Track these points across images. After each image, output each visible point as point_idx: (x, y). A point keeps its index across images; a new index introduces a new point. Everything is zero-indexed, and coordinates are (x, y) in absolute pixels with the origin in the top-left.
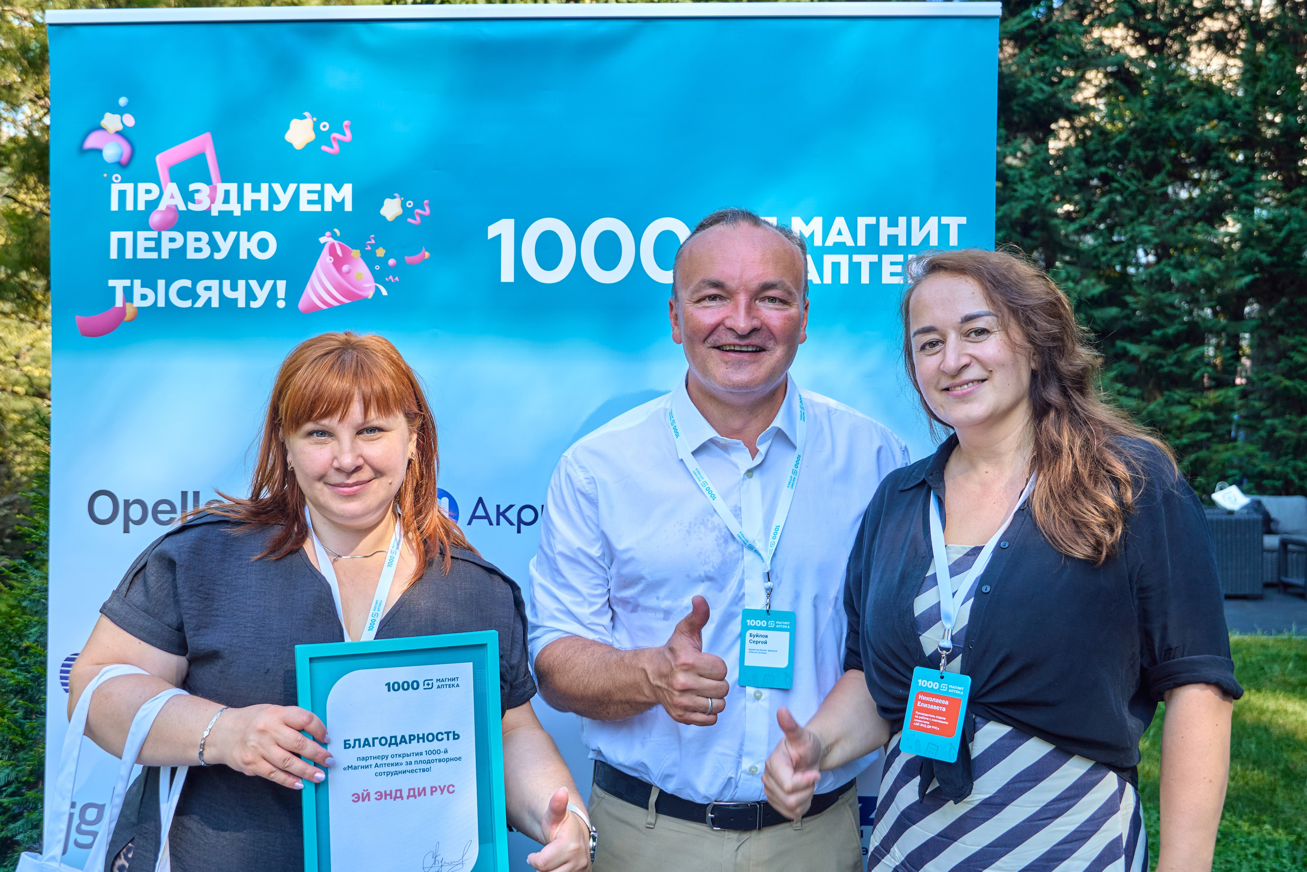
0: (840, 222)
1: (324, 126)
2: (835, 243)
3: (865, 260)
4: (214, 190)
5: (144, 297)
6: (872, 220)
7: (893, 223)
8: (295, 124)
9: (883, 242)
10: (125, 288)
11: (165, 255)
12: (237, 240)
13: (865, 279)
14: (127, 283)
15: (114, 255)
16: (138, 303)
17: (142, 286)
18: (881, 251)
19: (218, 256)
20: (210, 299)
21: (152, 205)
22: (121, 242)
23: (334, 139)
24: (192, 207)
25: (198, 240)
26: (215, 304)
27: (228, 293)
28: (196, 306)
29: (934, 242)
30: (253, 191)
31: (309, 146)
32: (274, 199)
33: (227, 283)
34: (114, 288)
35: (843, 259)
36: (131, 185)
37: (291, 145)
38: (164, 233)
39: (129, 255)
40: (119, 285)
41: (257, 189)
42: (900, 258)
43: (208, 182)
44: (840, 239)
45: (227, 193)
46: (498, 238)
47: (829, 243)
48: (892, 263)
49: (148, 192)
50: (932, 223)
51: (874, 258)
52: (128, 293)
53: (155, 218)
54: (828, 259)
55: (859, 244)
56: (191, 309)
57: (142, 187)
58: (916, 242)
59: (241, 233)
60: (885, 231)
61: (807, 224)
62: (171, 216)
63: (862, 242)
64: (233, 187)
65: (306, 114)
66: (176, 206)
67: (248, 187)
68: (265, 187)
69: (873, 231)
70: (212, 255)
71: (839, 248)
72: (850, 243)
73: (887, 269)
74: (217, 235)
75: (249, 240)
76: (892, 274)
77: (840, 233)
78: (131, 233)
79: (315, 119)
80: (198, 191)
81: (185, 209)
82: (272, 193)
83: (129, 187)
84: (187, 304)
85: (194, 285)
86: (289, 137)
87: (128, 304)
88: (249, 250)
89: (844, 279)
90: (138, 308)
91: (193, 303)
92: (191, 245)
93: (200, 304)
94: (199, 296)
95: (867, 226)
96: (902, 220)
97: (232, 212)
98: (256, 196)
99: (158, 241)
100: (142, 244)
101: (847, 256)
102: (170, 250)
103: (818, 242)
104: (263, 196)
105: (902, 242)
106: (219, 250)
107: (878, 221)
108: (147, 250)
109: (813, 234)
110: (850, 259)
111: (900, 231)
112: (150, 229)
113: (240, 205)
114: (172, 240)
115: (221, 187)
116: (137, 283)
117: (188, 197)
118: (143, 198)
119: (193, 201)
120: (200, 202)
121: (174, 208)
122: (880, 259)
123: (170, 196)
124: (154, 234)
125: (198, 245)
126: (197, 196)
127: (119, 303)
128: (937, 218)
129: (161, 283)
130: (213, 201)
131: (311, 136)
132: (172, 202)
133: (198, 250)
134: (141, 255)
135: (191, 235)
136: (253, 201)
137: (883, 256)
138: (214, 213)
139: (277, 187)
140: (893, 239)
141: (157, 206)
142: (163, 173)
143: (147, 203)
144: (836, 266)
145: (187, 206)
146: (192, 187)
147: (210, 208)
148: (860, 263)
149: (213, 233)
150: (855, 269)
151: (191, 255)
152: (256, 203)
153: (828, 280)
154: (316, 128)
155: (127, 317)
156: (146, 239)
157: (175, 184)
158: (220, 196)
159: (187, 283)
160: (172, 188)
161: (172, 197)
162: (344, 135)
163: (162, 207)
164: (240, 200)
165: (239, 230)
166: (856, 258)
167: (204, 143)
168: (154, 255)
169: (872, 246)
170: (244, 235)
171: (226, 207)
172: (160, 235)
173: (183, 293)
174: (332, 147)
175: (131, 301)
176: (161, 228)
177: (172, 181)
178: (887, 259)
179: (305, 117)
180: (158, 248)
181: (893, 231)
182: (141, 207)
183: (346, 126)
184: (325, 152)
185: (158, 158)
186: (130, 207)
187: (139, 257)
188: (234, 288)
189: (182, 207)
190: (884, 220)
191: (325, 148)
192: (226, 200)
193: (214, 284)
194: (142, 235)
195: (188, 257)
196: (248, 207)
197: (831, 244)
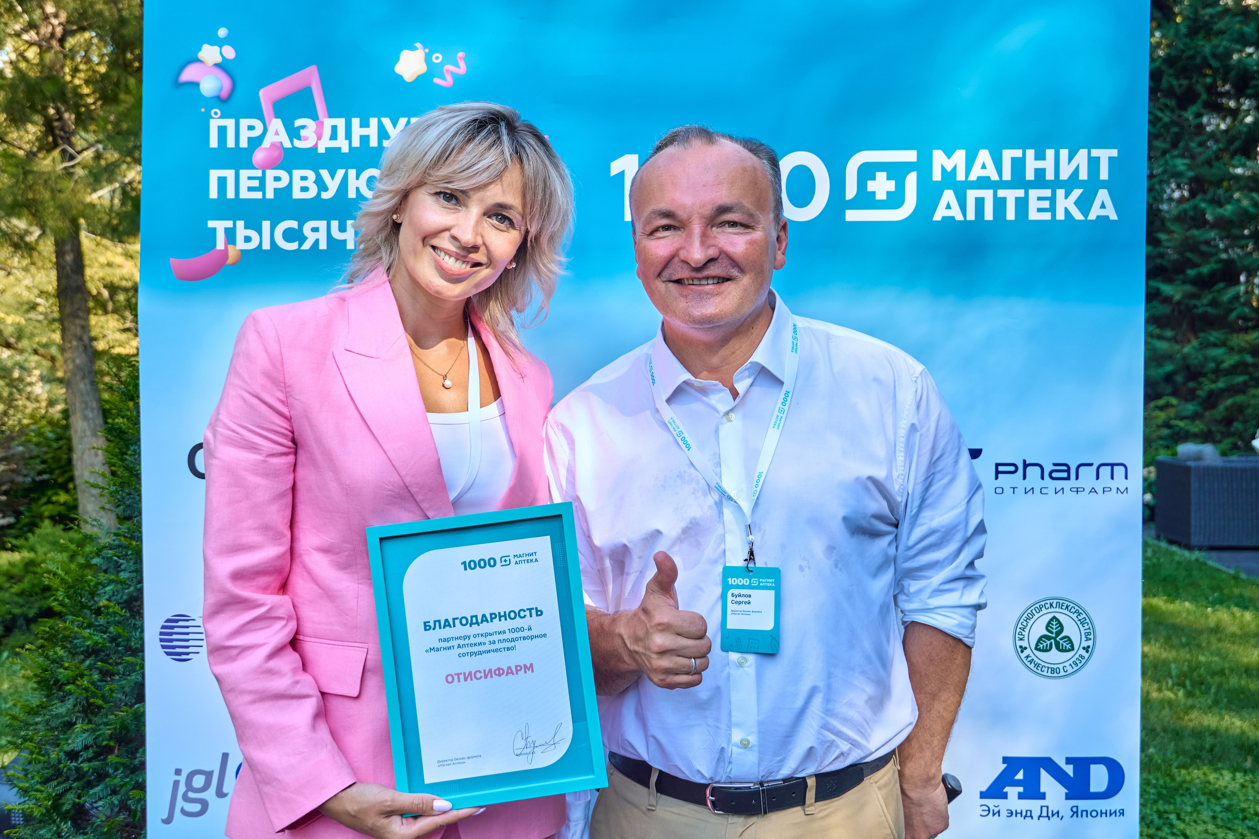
0: (984, 156)
1: (437, 58)
2: (979, 178)
3: (1011, 195)
4: (320, 125)
5: (248, 239)
6: (1018, 153)
7: (1040, 156)
8: (405, 55)
9: (1030, 176)
10: (226, 230)
11: (270, 195)
12: (345, 178)
13: (1011, 215)
14: (229, 224)
15: (213, 194)
16: (241, 245)
17: (246, 228)
18: (1028, 186)
19: (325, 196)
20: (317, 241)
21: (255, 143)
22: (222, 181)
23: (448, 71)
24: (298, 144)
25: (304, 178)
26: (323, 246)
27: (337, 235)
28: (303, 248)
29: (1083, 175)
30: (361, 126)
31: (420, 78)
32: (383, 134)
33: (335, 224)
34: (214, 229)
35: (988, 195)
36: (233, 121)
37: (401, 77)
38: (268, 172)
39: (231, 194)
40: (220, 226)
41: (365, 124)
42: (1047, 193)
43: (315, 117)
44: (984, 173)
45: (334, 128)
46: (622, 174)
47: (973, 177)
48: (1039, 199)
49: (251, 128)
50: (1082, 156)
51: (1020, 193)
52: (230, 235)
53: (259, 156)
54: (972, 195)
55: (1004, 178)
56: (298, 250)
57: (244, 123)
58: (1064, 175)
59: (350, 170)
60: (1032, 165)
61: (949, 157)
62: (275, 154)
63: (1007, 176)
64: (340, 122)
65: (417, 45)
66: (281, 143)
67: (356, 122)
68: (374, 121)
69: (1019, 165)
70: (319, 194)
71: (983, 183)
72: (995, 177)
73: (1033, 204)
74: (324, 173)
75: (357, 178)
76: (1040, 210)
77: (984, 167)
78: (233, 171)
79: (427, 50)
80: (304, 127)
81: (290, 146)
82: (381, 127)
83: (230, 123)
84: (294, 246)
85: (301, 226)
86: (399, 68)
87: (230, 247)
88: (357, 189)
89: (989, 215)
90: (241, 251)
91: (300, 245)
92: (297, 184)
93: (306, 246)
94: (306, 238)
95: (1014, 160)
96: (1050, 153)
97: (340, 148)
98: (365, 131)
99: (262, 180)
100: (244, 184)
101: (991, 192)
102: (275, 190)
103: (960, 176)
104: (372, 131)
105: (1050, 176)
106: (326, 189)
107: (1024, 154)
108: (250, 189)
109: (955, 169)
110: (995, 194)
111: (1048, 165)
112: (252, 167)
113: (348, 141)
114: (277, 179)
115: (328, 123)
116: (240, 224)
117: (294, 133)
118: (245, 135)
119: (299, 138)
120: (306, 139)
121: (279, 145)
122: (1027, 194)
123: (274, 131)
124: (258, 173)
125: (304, 183)
126: (303, 133)
127: (220, 245)
128: (1086, 151)
129: (266, 225)
130: (319, 138)
131: (422, 68)
132: (277, 139)
133: (304, 189)
134: (244, 194)
135: (297, 173)
136: (361, 137)
137: (1031, 191)
138: (321, 150)
139: (386, 122)
140: (1040, 173)
141: (261, 144)
142: (266, 108)
143: (249, 139)
144: (980, 202)
145: (292, 143)
146: (298, 123)
147: (316, 145)
148: (1005, 198)
149: (321, 171)
150: (1000, 204)
151: (297, 194)
152: (365, 139)
153: (971, 216)
154: (428, 59)
155: (229, 261)
156: (250, 178)
157: (279, 120)
158: (327, 132)
159: (294, 224)
160: (277, 124)
161: (277, 133)
162: (458, 66)
163: (266, 144)
164: (348, 136)
165: (347, 168)
166: (1001, 193)
167: (311, 76)
168: (258, 195)
169: (1018, 180)
170: (352, 173)
171: (333, 144)
172: (264, 174)
173: (289, 235)
174: (444, 79)
175: (234, 243)
176: (265, 167)
177: (276, 117)
178: (1034, 193)
179: (416, 48)
180: (262, 188)
181: (1040, 164)
182: (244, 144)
183: (461, 58)
184: (438, 85)
185: (261, 93)
186: (231, 143)
187: (242, 196)
188: (342, 229)
189: (287, 144)
190: (1031, 153)
191: (437, 81)
192: (334, 136)
193: (322, 224)
194: (244, 173)
195: (295, 197)
196: (356, 143)
197: (975, 179)
